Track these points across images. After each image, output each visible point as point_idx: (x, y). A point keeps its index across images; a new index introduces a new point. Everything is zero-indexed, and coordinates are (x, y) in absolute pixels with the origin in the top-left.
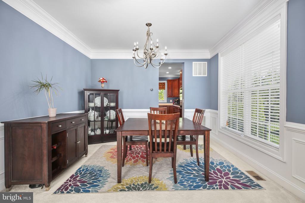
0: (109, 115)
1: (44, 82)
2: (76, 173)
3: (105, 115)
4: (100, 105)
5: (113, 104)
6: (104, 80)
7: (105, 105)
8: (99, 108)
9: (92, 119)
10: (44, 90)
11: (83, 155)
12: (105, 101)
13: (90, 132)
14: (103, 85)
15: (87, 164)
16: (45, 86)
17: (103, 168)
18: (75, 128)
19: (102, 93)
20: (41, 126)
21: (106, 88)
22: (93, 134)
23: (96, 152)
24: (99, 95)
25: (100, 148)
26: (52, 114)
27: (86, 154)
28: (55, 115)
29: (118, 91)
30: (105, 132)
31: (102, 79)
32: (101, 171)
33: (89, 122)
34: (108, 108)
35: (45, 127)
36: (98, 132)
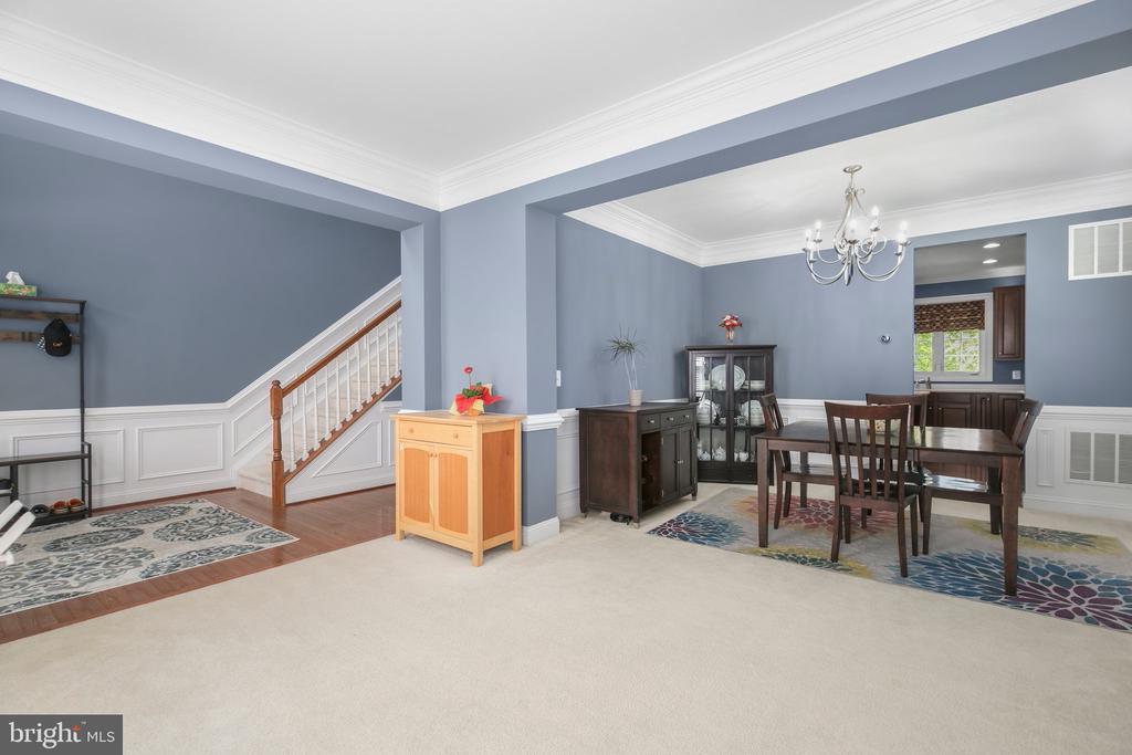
0: (746, 414)
1: (623, 340)
2: (678, 518)
3: (737, 413)
4: (724, 386)
5: (757, 385)
6: (735, 322)
7: (737, 386)
8: (723, 393)
9: (705, 419)
10: (623, 357)
11: (687, 494)
12: (736, 375)
13: (700, 452)
14: (732, 335)
15: (698, 511)
16: (626, 348)
17: (730, 522)
18: (674, 431)
19: (729, 356)
20: (627, 418)
21: (740, 343)
22: (706, 457)
23: (715, 497)
24: (721, 360)
25: (724, 492)
26: (636, 400)
27: (694, 495)
28: (639, 404)
29: (772, 347)
30: (736, 455)
31: (728, 317)
32: (726, 525)
33: (699, 426)
34: (746, 395)
35: (633, 419)
36: (721, 455)
